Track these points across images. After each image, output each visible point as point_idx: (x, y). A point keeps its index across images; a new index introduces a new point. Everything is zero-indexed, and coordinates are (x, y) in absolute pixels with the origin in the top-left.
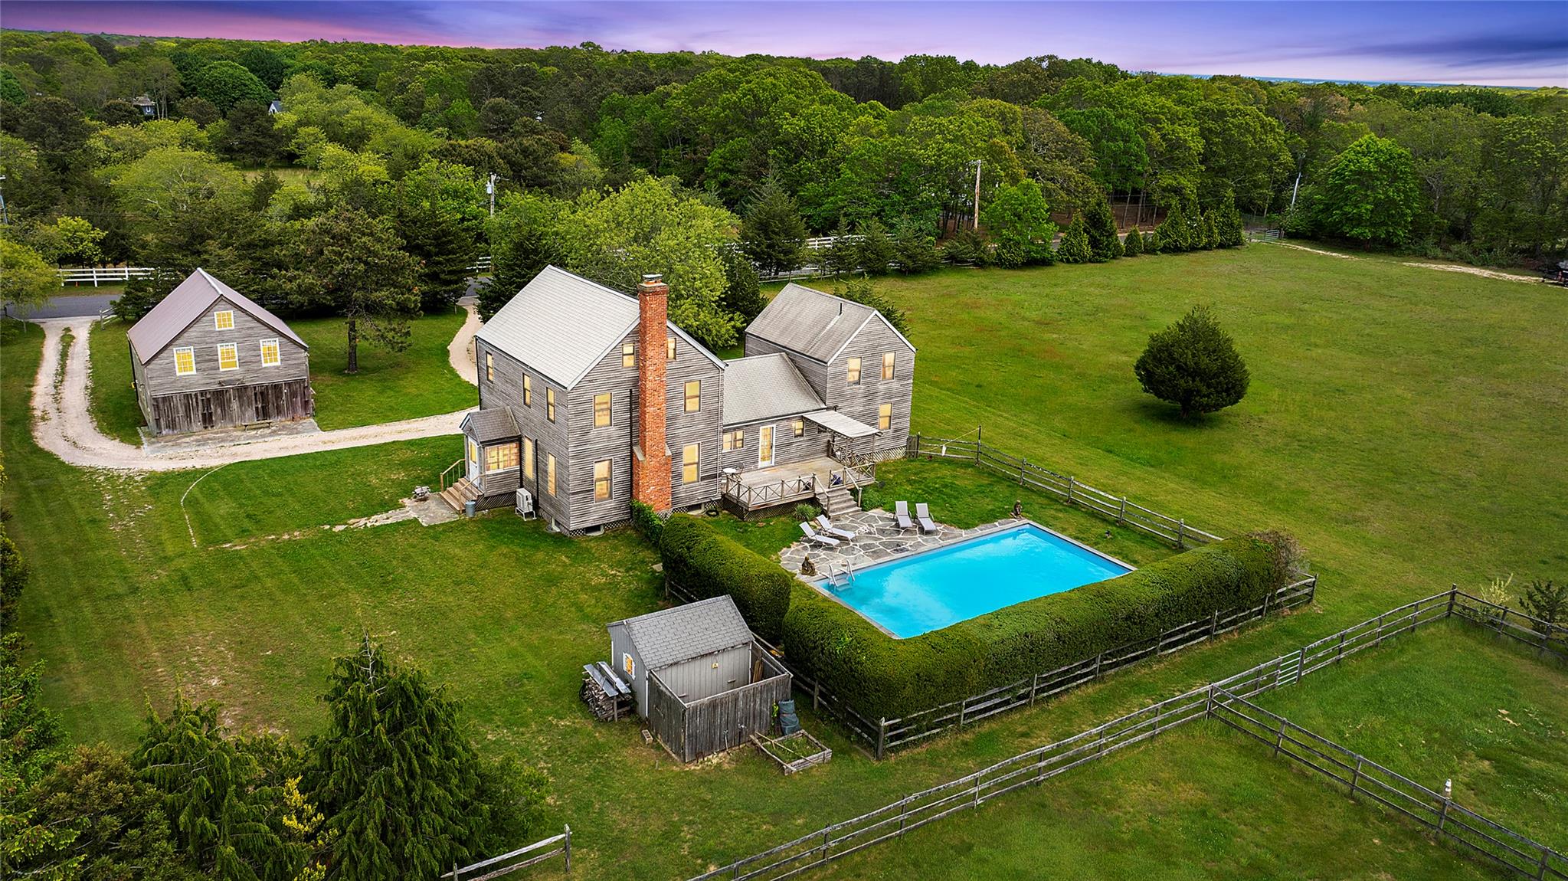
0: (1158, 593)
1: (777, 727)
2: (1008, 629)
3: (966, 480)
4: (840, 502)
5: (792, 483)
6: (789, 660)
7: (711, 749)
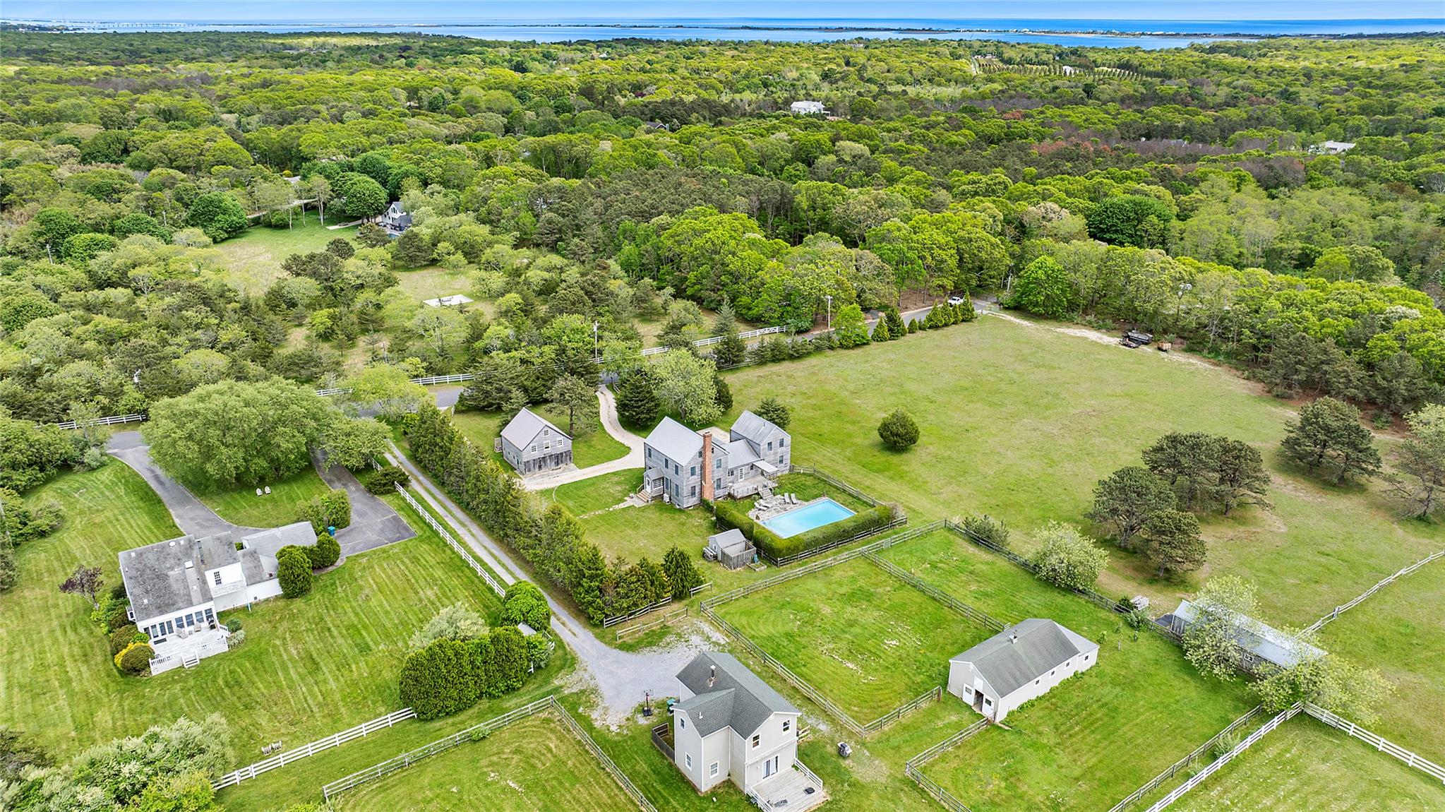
0: (853, 524)
1: (753, 561)
2: (810, 536)
3: (809, 482)
4: (766, 493)
5: (751, 487)
6: (755, 545)
7: (737, 566)
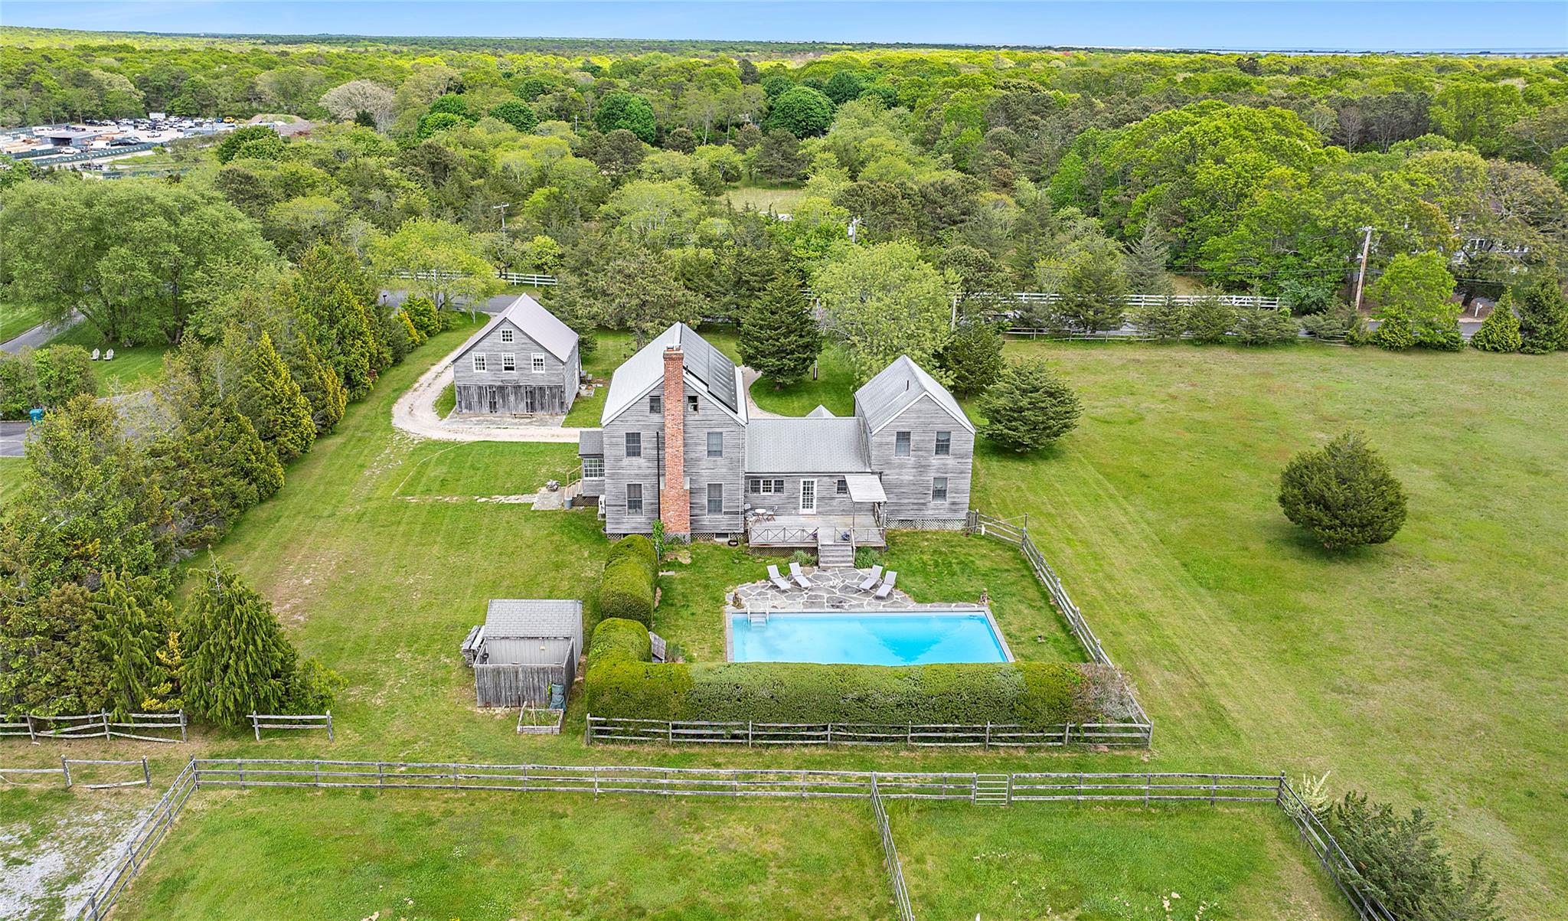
1: (549, 702)
4: (837, 556)
7: (498, 702)
